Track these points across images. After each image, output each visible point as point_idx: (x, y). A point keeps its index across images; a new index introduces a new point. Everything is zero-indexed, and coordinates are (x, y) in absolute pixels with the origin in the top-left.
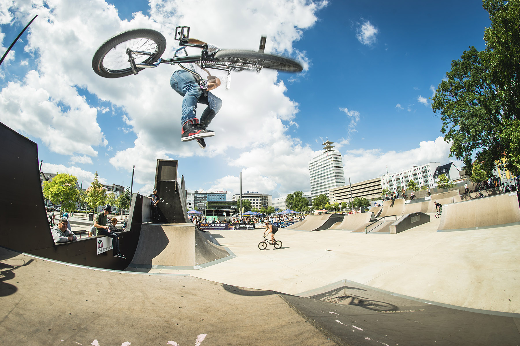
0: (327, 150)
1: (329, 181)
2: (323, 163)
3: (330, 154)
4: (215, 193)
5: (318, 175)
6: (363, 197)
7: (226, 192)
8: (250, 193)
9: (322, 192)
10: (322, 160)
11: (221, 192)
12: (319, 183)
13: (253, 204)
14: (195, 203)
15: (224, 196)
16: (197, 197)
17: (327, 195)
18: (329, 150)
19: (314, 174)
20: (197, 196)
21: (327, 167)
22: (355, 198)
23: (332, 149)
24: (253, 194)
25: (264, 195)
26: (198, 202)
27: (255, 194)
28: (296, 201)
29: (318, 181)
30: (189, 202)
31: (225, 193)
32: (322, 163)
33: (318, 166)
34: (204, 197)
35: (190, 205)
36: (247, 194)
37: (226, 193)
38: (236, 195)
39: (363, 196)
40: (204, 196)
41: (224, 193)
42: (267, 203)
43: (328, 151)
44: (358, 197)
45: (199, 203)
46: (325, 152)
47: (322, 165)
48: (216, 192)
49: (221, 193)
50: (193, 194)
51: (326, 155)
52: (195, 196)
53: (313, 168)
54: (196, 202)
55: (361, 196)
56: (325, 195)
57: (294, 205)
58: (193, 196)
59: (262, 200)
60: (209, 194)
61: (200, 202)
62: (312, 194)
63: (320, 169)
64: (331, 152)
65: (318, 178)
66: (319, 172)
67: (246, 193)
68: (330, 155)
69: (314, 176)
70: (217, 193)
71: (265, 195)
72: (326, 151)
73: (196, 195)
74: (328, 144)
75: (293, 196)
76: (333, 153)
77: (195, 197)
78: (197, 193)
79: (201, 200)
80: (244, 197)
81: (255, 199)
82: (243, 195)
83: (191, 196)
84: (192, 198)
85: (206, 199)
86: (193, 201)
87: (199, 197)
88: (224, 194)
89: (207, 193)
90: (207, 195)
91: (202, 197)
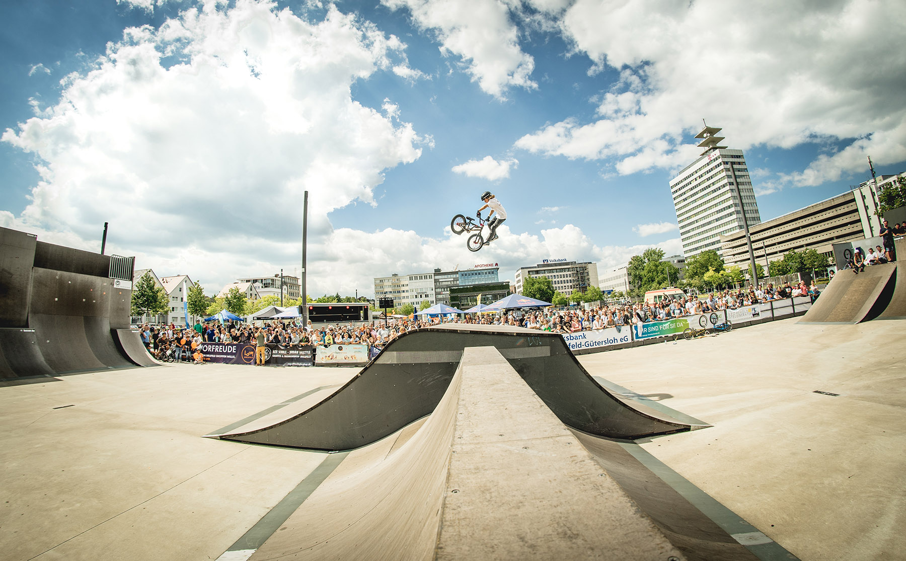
0: (707, 148)
1: (721, 218)
2: (702, 179)
3: (715, 157)
4: (475, 269)
5: (693, 209)
6: (808, 247)
8: (549, 263)
9: (706, 246)
10: (699, 173)
11: (486, 266)
12: (698, 227)
13: (557, 285)
14: (437, 294)
15: (493, 273)
16: (440, 280)
17: (719, 253)
18: (711, 147)
19: (685, 206)
21: (713, 188)
22: (787, 253)
23: (718, 145)
24: (556, 265)
25: (580, 263)
26: (443, 290)
27: (560, 264)
28: (649, 271)
29: (697, 221)
30: (424, 291)
31: (495, 267)
32: (699, 181)
33: (692, 189)
34: (452, 279)
35: (427, 298)
36: (544, 266)
38: (522, 268)
39: (808, 245)
40: (454, 278)
41: (493, 267)
42: (588, 279)
43: (710, 150)
44: (796, 251)
45: (444, 293)
46: (703, 154)
47: (700, 184)
48: (476, 266)
49: (487, 268)
50: (430, 277)
51: (706, 160)
52: (435, 279)
53: (681, 195)
54: (438, 290)
55: (802, 246)
56: (714, 252)
57: (645, 279)
58: (431, 280)
59: (577, 274)
60: (462, 273)
61: (446, 290)
62: (686, 252)
63: (697, 193)
64: (717, 152)
65: (695, 215)
66: (695, 201)
67: (543, 263)
68: (717, 159)
69: (687, 212)
71: (582, 263)
72: (707, 152)
73: (437, 277)
74: (709, 135)
75: (642, 261)
76: (724, 152)
77: (436, 281)
78: (438, 272)
79: (448, 287)
80: (537, 272)
81: (562, 273)
82: (535, 267)
83: (428, 280)
84: (431, 283)
85: (458, 282)
86: (432, 290)
87: (444, 280)
88: (493, 270)
89: (459, 271)
90: (459, 276)
91: (450, 279)
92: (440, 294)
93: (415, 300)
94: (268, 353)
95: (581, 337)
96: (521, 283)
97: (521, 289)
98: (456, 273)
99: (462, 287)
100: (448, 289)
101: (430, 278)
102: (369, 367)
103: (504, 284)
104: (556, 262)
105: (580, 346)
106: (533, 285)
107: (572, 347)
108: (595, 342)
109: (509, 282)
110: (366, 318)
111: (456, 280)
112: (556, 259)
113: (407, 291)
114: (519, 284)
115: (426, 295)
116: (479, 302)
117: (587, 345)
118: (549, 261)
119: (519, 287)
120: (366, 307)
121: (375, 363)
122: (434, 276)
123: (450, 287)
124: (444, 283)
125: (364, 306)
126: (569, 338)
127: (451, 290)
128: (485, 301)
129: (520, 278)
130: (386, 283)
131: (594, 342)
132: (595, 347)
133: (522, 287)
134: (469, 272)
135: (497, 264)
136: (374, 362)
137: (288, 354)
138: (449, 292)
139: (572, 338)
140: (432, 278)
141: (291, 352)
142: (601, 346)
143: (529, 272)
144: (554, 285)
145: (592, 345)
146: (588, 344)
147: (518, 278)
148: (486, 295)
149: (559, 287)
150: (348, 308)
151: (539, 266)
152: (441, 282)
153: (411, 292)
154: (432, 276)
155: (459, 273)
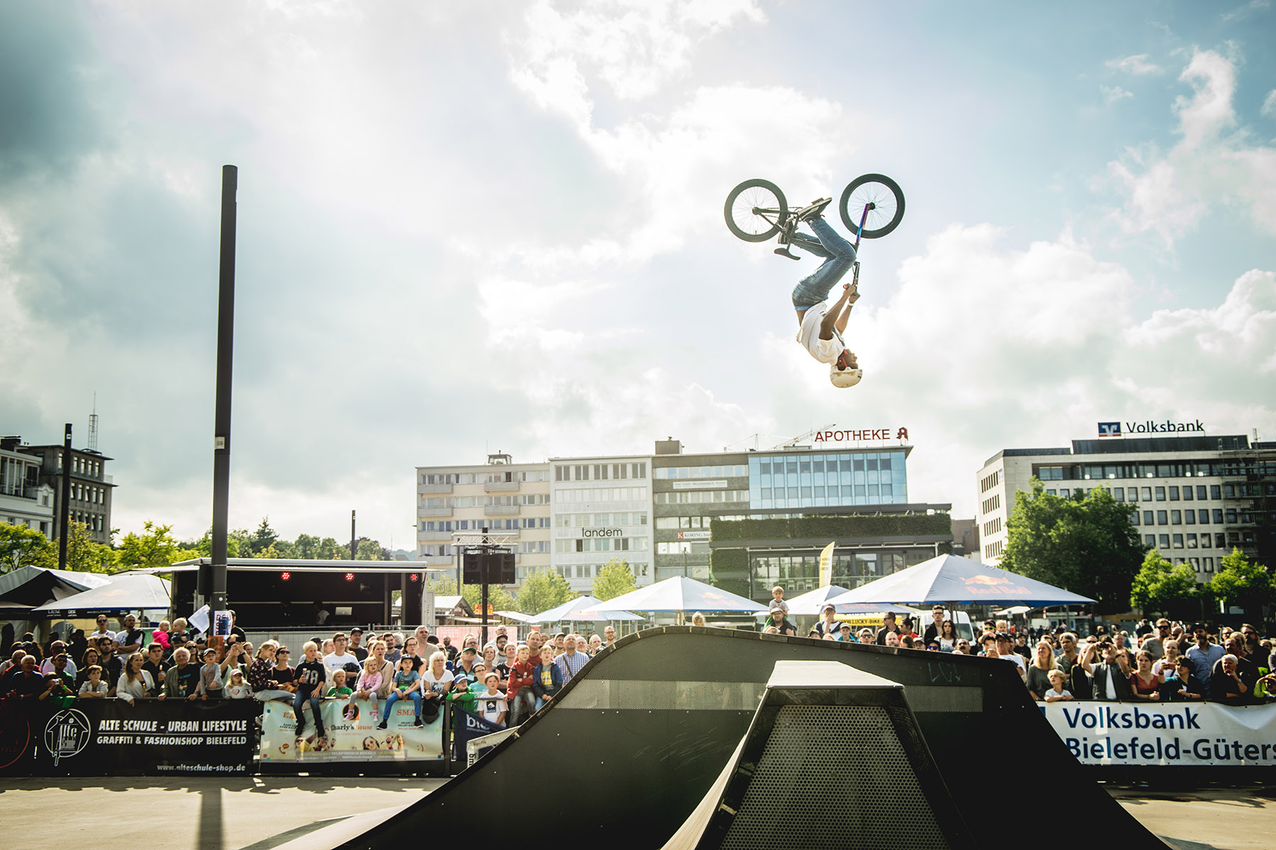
4: (817, 446)
7: (903, 433)
8: (1125, 435)
11: (862, 435)
13: (1157, 530)
14: (660, 537)
15: (887, 465)
16: (675, 486)
20: (670, 481)
24: (1153, 445)
26: (685, 523)
27: (1174, 445)
30: (611, 524)
31: (893, 442)
34: (724, 484)
35: (622, 553)
36: (1102, 447)
37: (903, 442)
41: (887, 444)
45: (687, 535)
49: (863, 444)
50: (639, 471)
52: (654, 481)
54: (667, 524)
58: (639, 482)
59: (1249, 488)
60: (765, 460)
61: (696, 523)
67: (1097, 436)
70: (831, 444)
73: (662, 473)
77: (659, 487)
78: (668, 453)
79: (704, 511)
80: (1072, 472)
81: (1180, 482)
82: (1065, 452)
83: (630, 481)
84: (640, 494)
85: (745, 496)
86: (644, 521)
87: (692, 485)
88: (885, 456)
89: (754, 453)
90: (751, 470)
91: (715, 485)
92: (671, 537)
93: (573, 559)
94: (80, 729)
95: (1176, 721)
96: (1001, 513)
97: (1002, 537)
98: (742, 459)
99: (759, 517)
100: (707, 522)
101: (635, 476)
102: (543, 716)
103: (930, 512)
104: (1155, 435)
105: (1172, 751)
106: (1050, 523)
107: (1143, 752)
108: (1236, 746)
109: (948, 507)
110: (412, 616)
111: (739, 486)
112: (1158, 423)
113: (545, 522)
114: (992, 516)
115: (617, 541)
116: (826, 574)
117: (1205, 754)
118: (1124, 428)
119: (993, 526)
120: (414, 578)
121: (557, 707)
122: (654, 467)
123: (713, 514)
124: (690, 498)
125: (408, 575)
126: (1132, 718)
127: (716, 526)
128: (848, 576)
129: (999, 490)
131: (1230, 743)
132: (1233, 761)
133: (1005, 530)
134: (792, 459)
136: (555, 704)
137: (161, 732)
138: (708, 534)
139: (1142, 721)
140: (643, 475)
141: (175, 726)
142: (1261, 762)
143: (1036, 470)
144: (1143, 530)
145: (1222, 753)
146: (1208, 750)
147: (991, 493)
148: (853, 552)
149: (1165, 538)
150: (286, 576)
151: (1080, 447)
152: (681, 491)
153: (559, 524)
154: (643, 466)
155: (751, 460)
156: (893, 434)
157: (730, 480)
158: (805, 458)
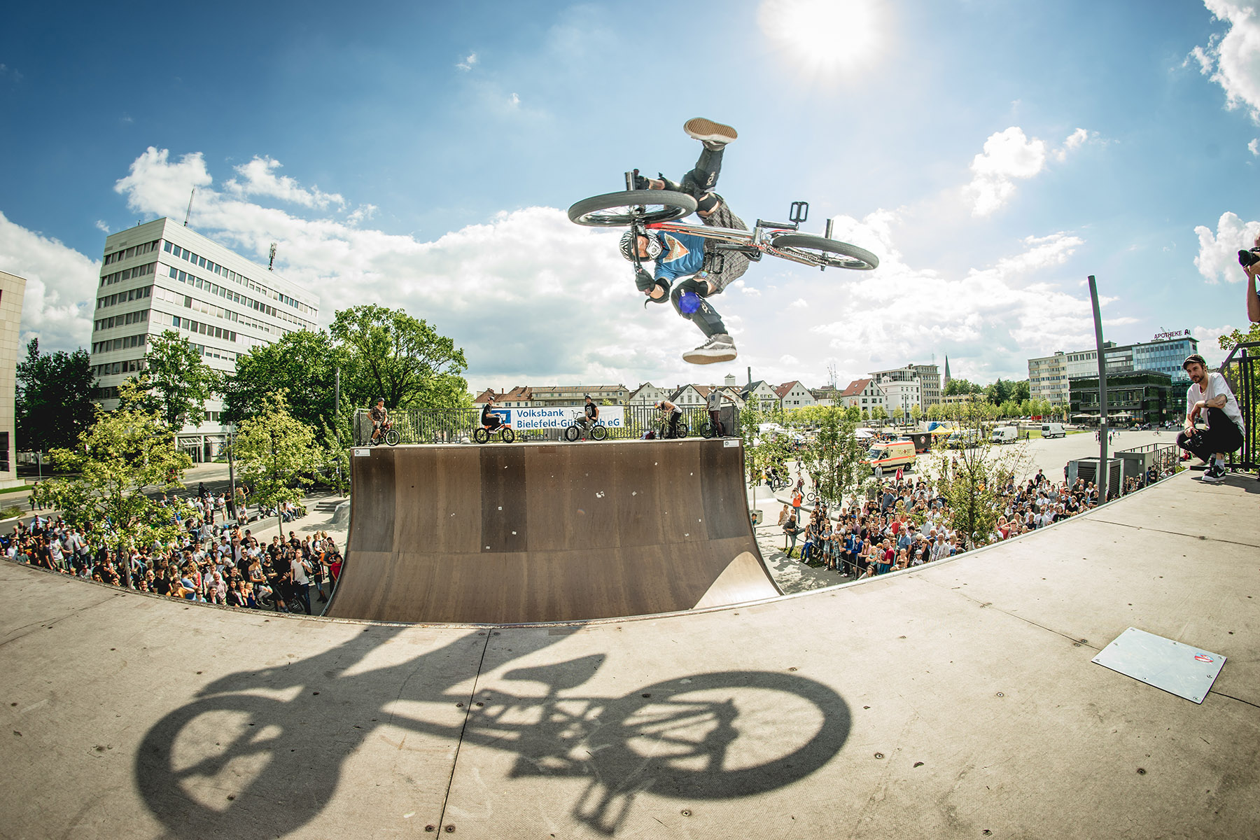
15: (1182, 346)
16: (1108, 360)
31: (1183, 336)
34: (1124, 359)
37: (1187, 336)
41: (1181, 337)
49: (1172, 339)
60: (1141, 347)
83: (1092, 360)
85: (1132, 363)
90: (1133, 353)
91: (1121, 359)
98: (1129, 348)
101: (1093, 358)
111: (1130, 358)
124: (1113, 365)
130: (1043, 366)
134: (1157, 345)
135: (1186, 332)
140: (1096, 358)
152: (1110, 362)
155: (1133, 348)
156: (1183, 333)
157: (1126, 357)
158: (1162, 345)
